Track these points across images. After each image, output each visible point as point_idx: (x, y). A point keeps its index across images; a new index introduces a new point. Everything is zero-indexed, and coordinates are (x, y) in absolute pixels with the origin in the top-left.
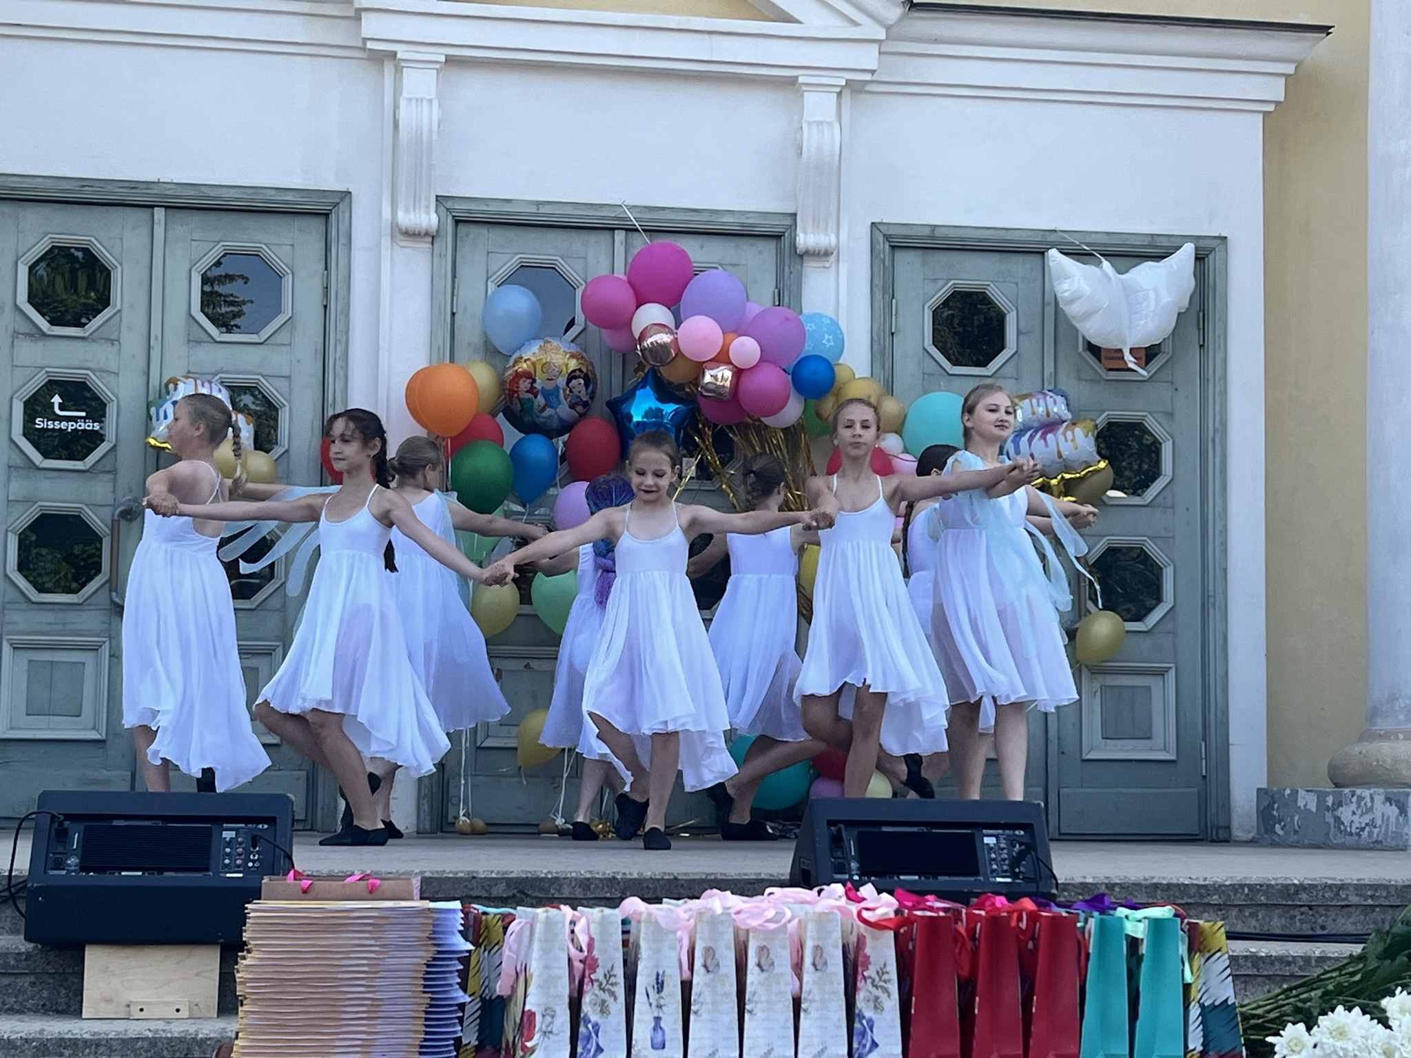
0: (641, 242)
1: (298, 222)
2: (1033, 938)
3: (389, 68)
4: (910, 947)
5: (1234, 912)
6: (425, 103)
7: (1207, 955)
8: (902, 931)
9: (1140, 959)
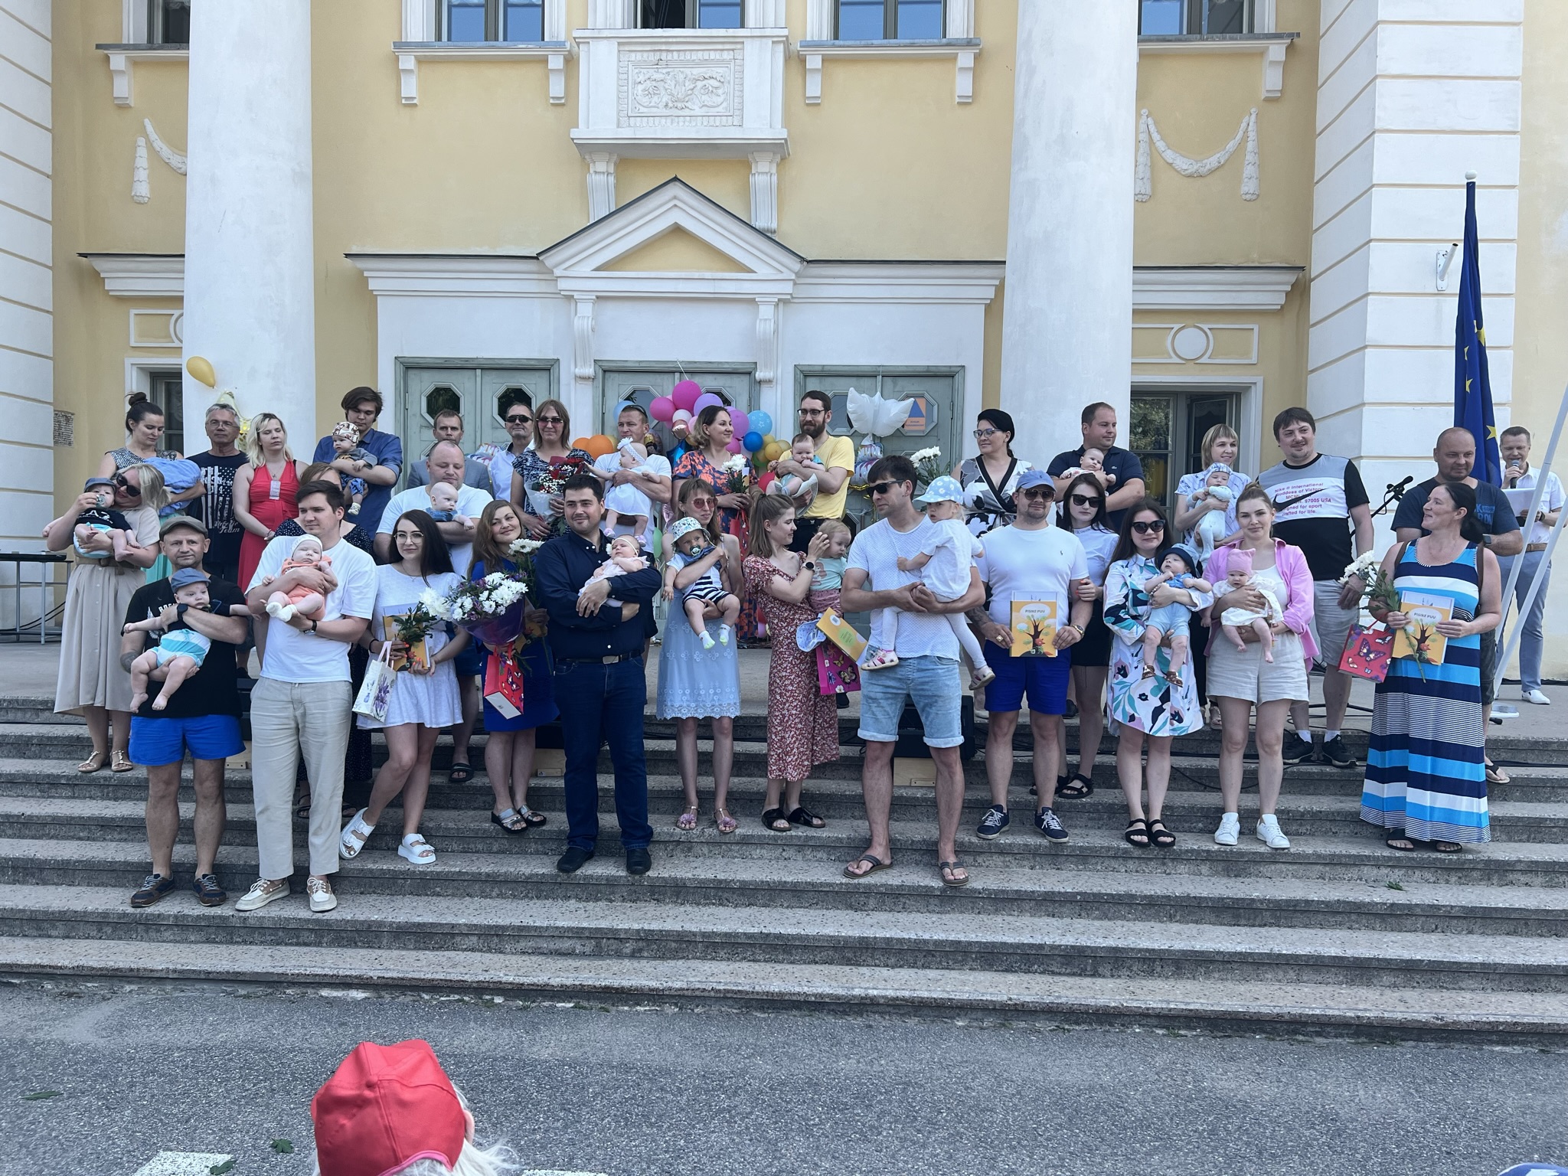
3: (572, 303)
6: (586, 318)
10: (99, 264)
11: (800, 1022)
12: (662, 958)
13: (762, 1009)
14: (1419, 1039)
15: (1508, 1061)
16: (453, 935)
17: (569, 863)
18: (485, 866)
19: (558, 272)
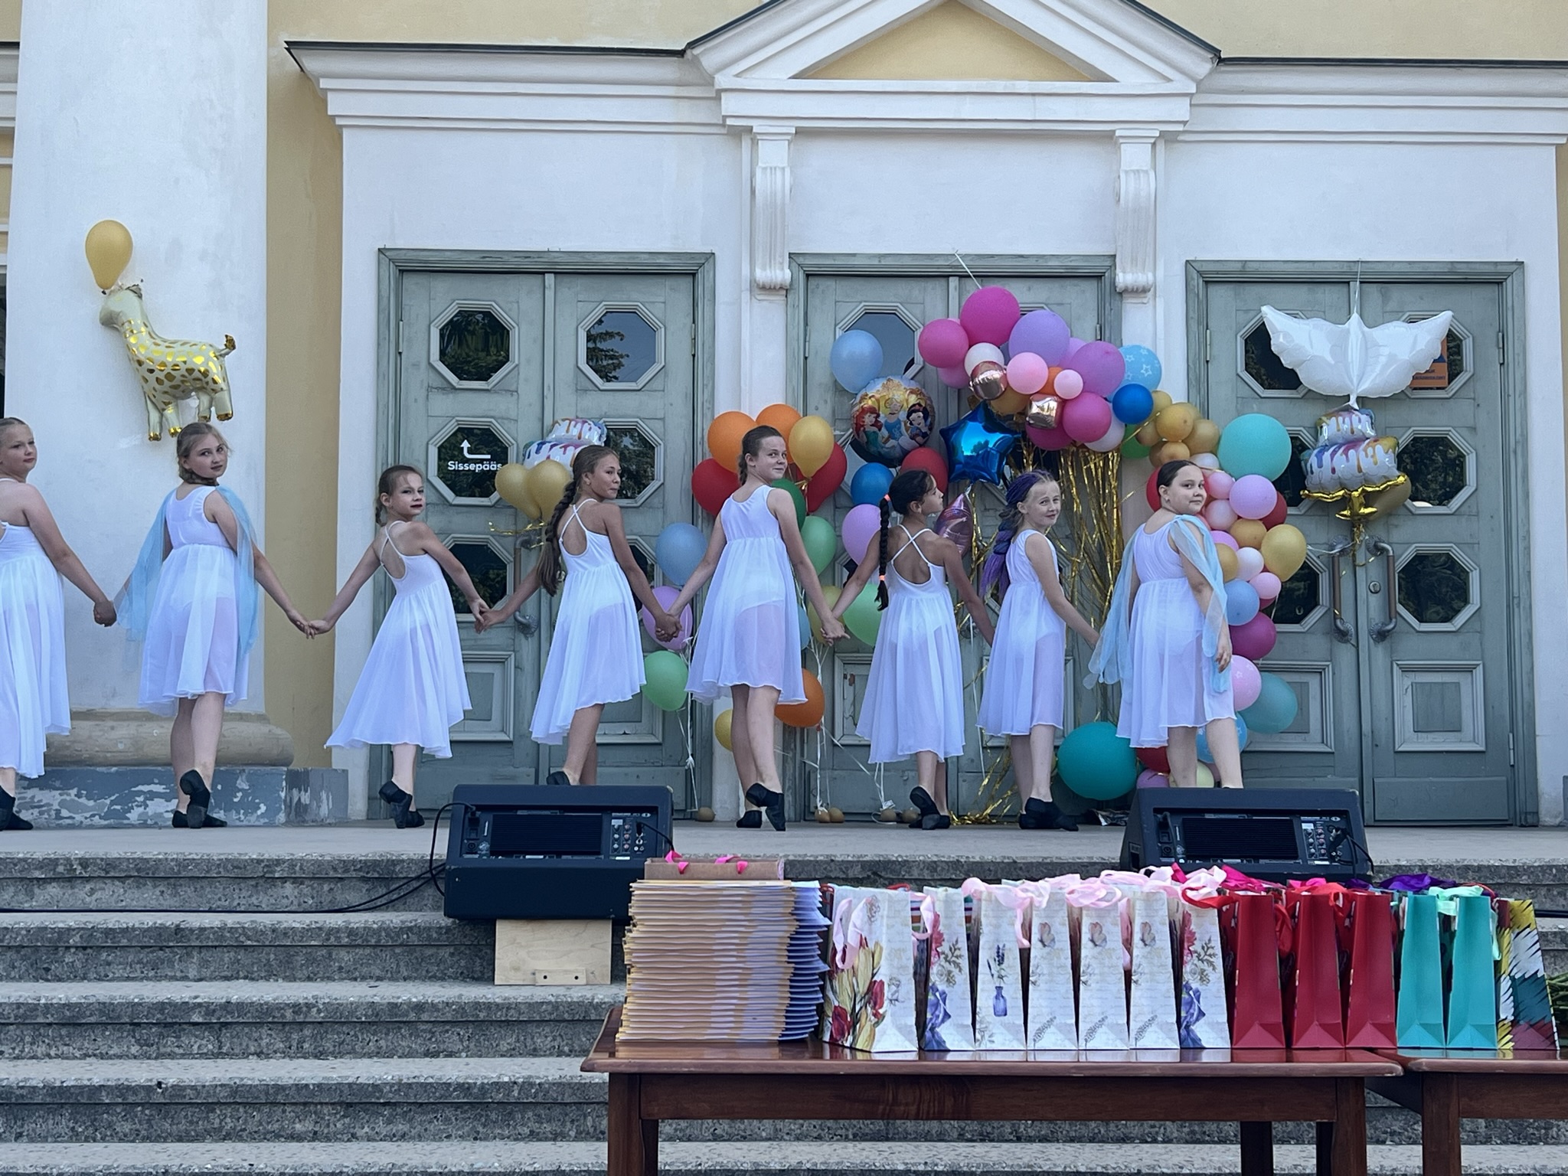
0: (974, 286)
1: (669, 282)
2: (1349, 916)
3: (746, 142)
4: (1233, 924)
5: (1543, 891)
6: (779, 173)
7: (1517, 931)
8: (1224, 908)
9: (1453, 935)
19: (722, 80)
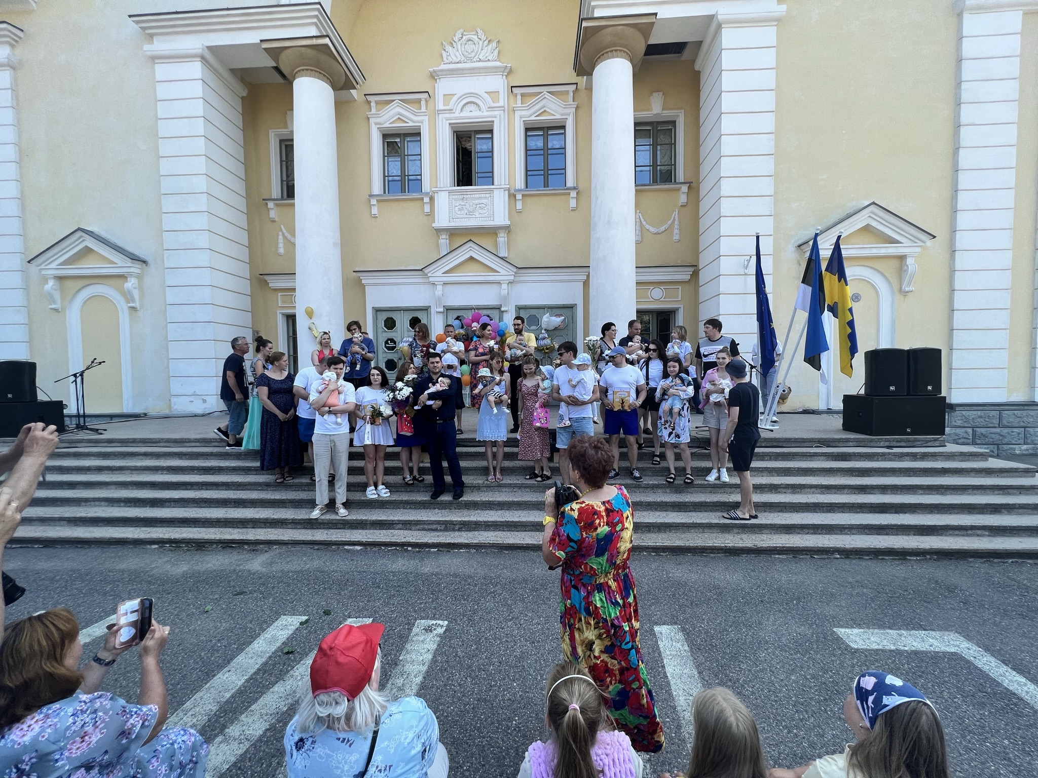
0: (475, 311)
1: (423, 311)
3: (434, 286)
6: (440, 292)
10: (267, 278)
11: (521, 554)
12: (470, 531)
13: (507, 550)
14: (748, 554)
15: (781, 561)
16: (393, 524)
17: (435, 496)
18: (405, 497)
19: (429, 275)
